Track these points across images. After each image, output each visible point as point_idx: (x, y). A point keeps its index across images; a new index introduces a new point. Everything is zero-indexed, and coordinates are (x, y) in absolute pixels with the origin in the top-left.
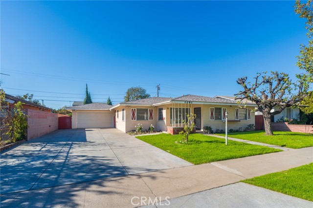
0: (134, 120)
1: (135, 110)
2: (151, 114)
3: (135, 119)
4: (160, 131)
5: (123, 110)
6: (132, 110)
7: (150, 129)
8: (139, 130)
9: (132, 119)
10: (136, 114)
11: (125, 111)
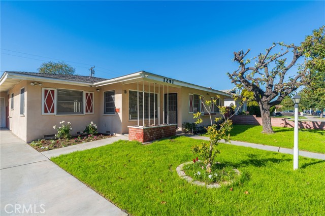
0: (49, 114)
1: (53, 92)
2: (89, 103)
3: (53, 111)
4: (108, 134)
5: (23, 91)
6: (46, 91)
7: (87, 130)
8: (63, 134)
9: (46, 111)
10: (55, 102)
11: (26, 93)
